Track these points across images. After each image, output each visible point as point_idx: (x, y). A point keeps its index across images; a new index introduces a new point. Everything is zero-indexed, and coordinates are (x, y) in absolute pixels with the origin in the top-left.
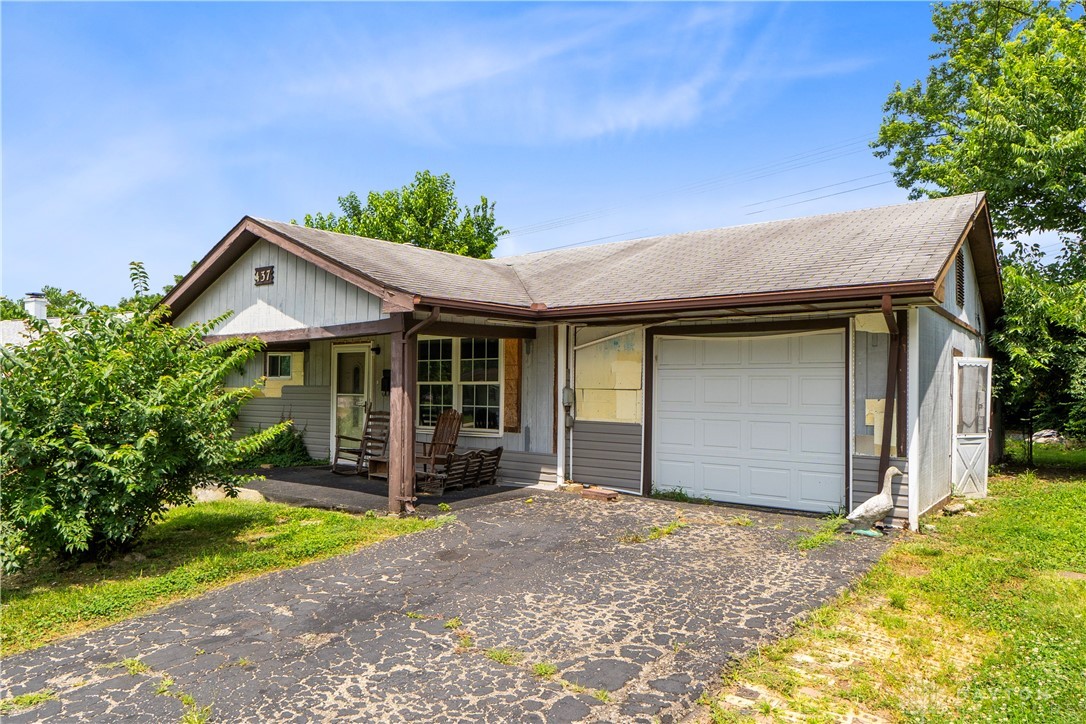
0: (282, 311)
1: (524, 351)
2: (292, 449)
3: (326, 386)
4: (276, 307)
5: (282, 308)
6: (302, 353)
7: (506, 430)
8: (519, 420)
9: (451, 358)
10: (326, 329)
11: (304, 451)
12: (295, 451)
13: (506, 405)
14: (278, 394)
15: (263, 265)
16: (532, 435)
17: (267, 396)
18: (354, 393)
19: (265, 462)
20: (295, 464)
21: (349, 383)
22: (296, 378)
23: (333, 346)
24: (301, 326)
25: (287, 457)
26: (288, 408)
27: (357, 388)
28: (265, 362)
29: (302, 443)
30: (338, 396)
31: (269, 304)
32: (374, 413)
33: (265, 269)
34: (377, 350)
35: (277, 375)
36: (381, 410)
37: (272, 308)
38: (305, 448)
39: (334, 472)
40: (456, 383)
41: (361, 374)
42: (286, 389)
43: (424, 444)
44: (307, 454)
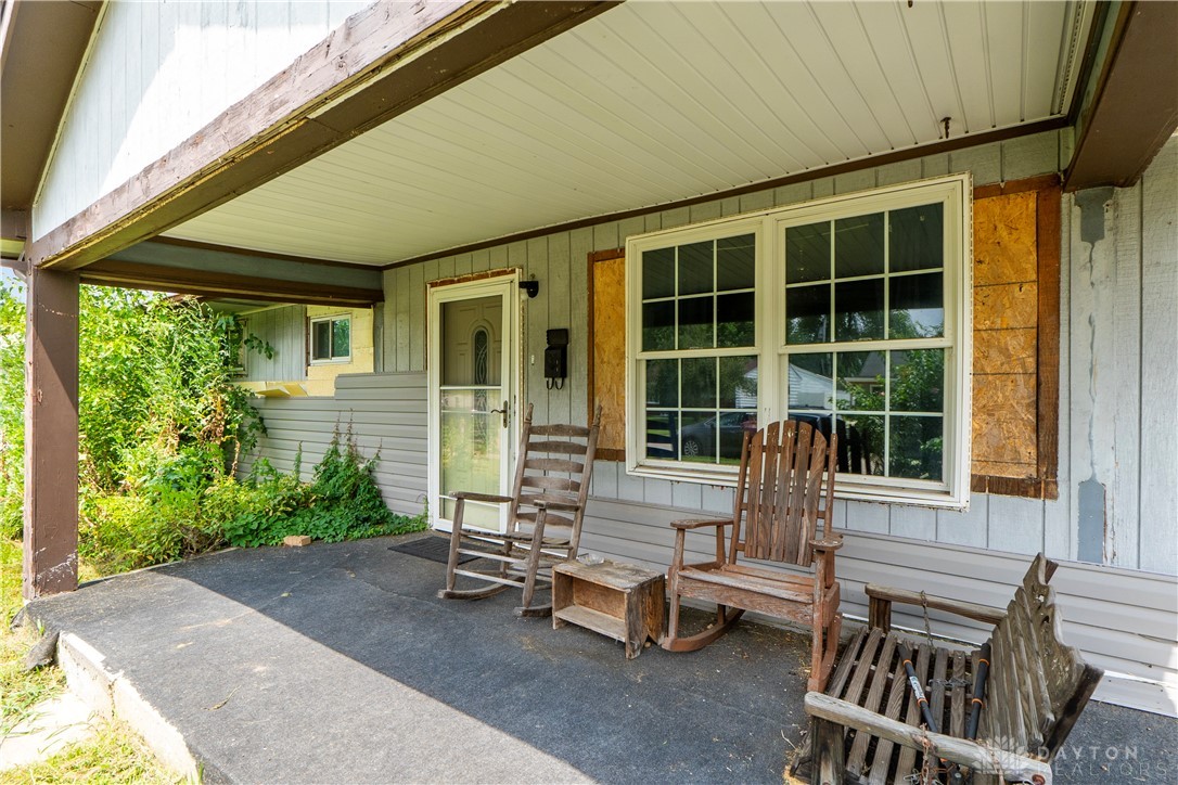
2: (353, 495)
3: (418, 372)
6: (369, 311)
7: (979, 484)
8: (1047, 457)
9: (752, 283)
11: (376, 498)
12: (358, 499)
13: (982, 409)
14: (330, 391)
16: (1119, 508)
17: (311, 394)
18: (476, 383)
19: (291, 530)
20: (356, 534)
21: (466, 365)
22: (360, 357)
23: (431, 290)
25: (341, 516)
26: (346, 416)
27: (483, 374)
28: (307, 334)
29: (372, 482)
30: (443, 392)
32: (542, 430)
34: (531, 287)
35: (326, 357)
36: (564, 421)
38: (379, 494)
39: (450, 596)
40: (771, 350)
41: (491, 345)
42: (342, 382)
43: (720, 526)
44: (382, 505)
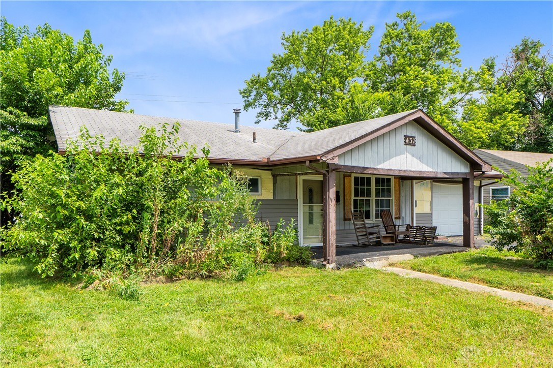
0: (420, 161)
1: (401, 185)
3: (293, 200)
4: (417, 158)
5: (420, 159)
8: (400, 214)
9: (370, 186)
10: (445, 173)
13: (395, 208)
15: (408, 134)
18: (309, 204)
21: (306, 198)
22: (265, 194)
24: (430, 170)
27: (311, 201)
31: (413, 156)
33: (409, 137)
37: (415, 159)
40: (373, 198)
